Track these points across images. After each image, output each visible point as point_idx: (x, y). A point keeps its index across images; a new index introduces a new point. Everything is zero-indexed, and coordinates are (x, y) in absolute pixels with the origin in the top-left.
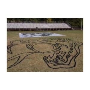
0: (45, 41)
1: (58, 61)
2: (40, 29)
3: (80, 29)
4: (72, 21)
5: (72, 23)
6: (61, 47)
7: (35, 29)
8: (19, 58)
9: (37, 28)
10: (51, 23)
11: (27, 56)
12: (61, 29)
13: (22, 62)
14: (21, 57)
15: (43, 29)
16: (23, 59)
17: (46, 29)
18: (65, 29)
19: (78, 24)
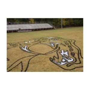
0: (37, 41)
1: (68, 61)
2: (23, 30)
4: (53, 21)
6: (58, 46)
8: (22, 65)
9: (20, 30)
10: (34, 23)
11: (30, 60)
13: (28, 68)
14: (23, 62)
15: (27, 30)
16: (28, 66)
17: (30, 30)
18: (48, 28)
19: (59, 23)
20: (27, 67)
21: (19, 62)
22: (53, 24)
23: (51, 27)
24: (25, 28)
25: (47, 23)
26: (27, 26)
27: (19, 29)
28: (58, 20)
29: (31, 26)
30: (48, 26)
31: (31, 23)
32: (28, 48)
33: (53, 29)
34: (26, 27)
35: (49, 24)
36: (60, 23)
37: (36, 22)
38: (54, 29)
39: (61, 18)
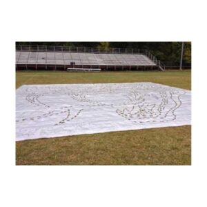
2: (81, 66)
3: (178, 68)
4: (160, 50)
5: (159, 53)
7: (67, 66)
10: (108, 52)
12: (134, 69)
15: (89, 67)
17: (97, 67)
18: (143, 66)
19: (173, 56)
22: (158, 58)
23: (151, 63)
24: (85, 63)
25: (142, 52)
26: (90, 58)
27: (72, 63)
28: (174, 47)
29: (102, 58)
30: (144, 60)
31: (102, 51)
33: (155, 69)
34: (88, 60)
35: (148, 56)
36: (178, 55)
37: (113, 49)
38: (160, 70)
39: (180, 43)
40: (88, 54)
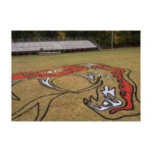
1: (112, 105)
2: (47, 51)
3: (110, 48)
4: (98, 37)
5: (97, 39)
7: (38, 51)
8: (38, 108)
10: (65, 40)
11: (52, 100)
12: (83, 50)
13: (47, 114)
14: (40, 104)
15: (53, 51)
16: (48, 109)
17: (58, 51)
18: (88, 48)
19: (107, 40)
20: (46, 112)
21: (35, 103)
22: (97, 42)
23: (94, 46)
24: (50, 48)
25: (87, 39)
27: (41, 49)
28: (107, 34)
29: (61, 44)
30: (88, 44)
31: (61, 40)
32: (51, 82)
33: (96, 49)
34: (52, 46)
35: (91, 41)
36: (110, 39)
37: (68, 38)
38: (99, 50)
39: (111, 32)
40: (52, 42)
